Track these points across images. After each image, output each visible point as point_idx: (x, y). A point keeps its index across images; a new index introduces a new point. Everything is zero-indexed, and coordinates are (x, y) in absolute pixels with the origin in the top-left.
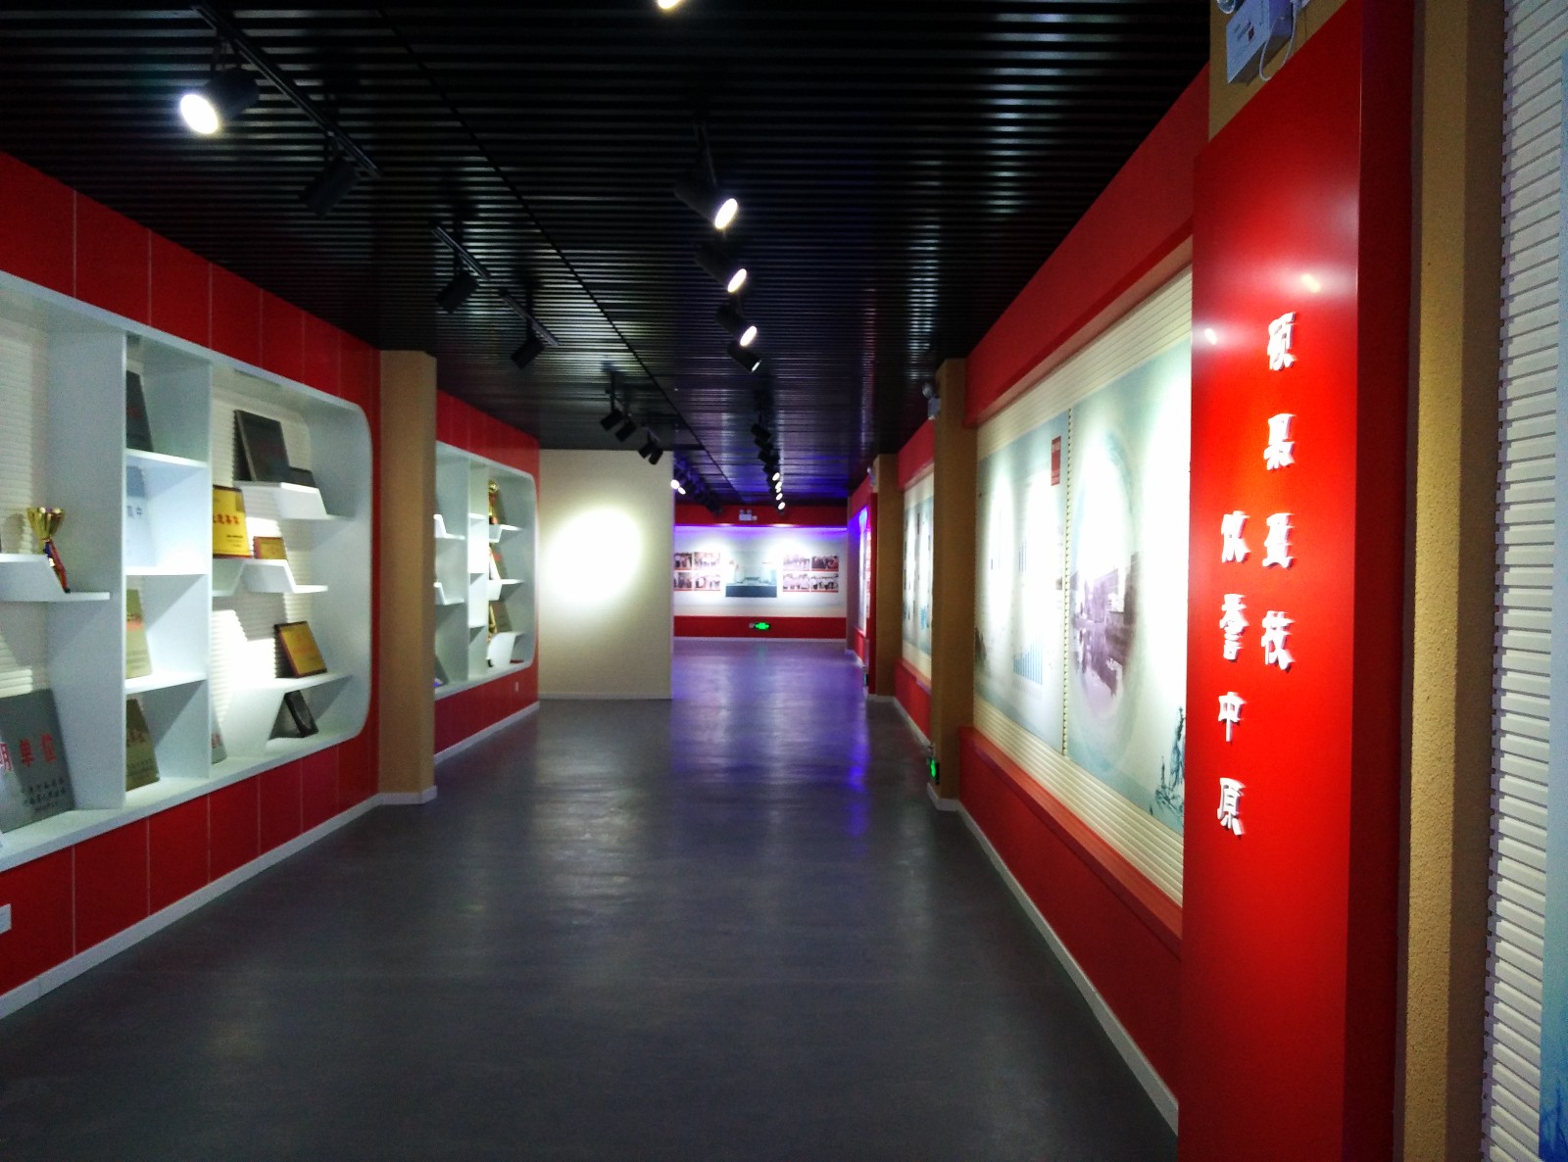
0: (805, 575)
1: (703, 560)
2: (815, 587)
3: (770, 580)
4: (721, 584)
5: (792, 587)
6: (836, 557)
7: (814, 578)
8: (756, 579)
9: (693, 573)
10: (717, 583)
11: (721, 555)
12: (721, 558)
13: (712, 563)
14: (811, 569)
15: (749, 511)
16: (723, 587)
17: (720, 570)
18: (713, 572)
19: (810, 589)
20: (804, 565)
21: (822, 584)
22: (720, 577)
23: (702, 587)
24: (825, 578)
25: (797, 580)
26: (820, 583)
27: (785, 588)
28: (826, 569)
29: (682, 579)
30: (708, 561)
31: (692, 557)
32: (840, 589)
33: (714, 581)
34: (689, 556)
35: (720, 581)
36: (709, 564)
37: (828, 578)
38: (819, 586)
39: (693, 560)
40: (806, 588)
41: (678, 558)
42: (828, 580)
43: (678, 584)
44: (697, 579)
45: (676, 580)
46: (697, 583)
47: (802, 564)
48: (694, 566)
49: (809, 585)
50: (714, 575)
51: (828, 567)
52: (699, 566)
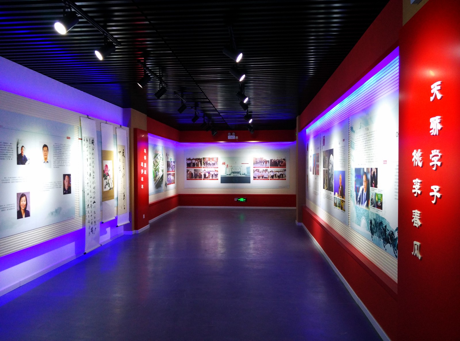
0: (266, 170)
1: (208, 162)
2: (272, 177)
3: (246, 174)
5: (259, 177)
6: (284, 159)
7: (272, 171)
8: (238, 173)
10: (216, 175)
11: (218, 159)
12: (218, 161)
13: (213, 164)
14: (269, 167)
15: (233, 134)
16: (219, 178)
17: (217, 168)
18: (213, 169)
19: (269, 178)
20: (266, 164)
21: (276, 175)
22: (218, 171)
23: (207, 178)
24: (278, 171)
25: (262, 173)
26: (275, 175)
27: (255, 178)
28: (279, 166)
29: (196, 173)
30: (211, 163)
31: (202, 161)
32: (287, 178)
33: (214, 174)
34: (200, 160)
35: (218, 174)
36: (211, 164)
37: (281, 171)
38: (274, 176)
39: (202, 162)
40: (267, 178)
41: (194, 161)
42: (280, 173)
43: (193, 176)
44: (205, 173)
45: (192, 174)
46: (205, 175)
47: (265, 164)
48: (203, 166)
49: (269, 176)
50: (214, 171)
51: (280, 165)
52: (206, 166)
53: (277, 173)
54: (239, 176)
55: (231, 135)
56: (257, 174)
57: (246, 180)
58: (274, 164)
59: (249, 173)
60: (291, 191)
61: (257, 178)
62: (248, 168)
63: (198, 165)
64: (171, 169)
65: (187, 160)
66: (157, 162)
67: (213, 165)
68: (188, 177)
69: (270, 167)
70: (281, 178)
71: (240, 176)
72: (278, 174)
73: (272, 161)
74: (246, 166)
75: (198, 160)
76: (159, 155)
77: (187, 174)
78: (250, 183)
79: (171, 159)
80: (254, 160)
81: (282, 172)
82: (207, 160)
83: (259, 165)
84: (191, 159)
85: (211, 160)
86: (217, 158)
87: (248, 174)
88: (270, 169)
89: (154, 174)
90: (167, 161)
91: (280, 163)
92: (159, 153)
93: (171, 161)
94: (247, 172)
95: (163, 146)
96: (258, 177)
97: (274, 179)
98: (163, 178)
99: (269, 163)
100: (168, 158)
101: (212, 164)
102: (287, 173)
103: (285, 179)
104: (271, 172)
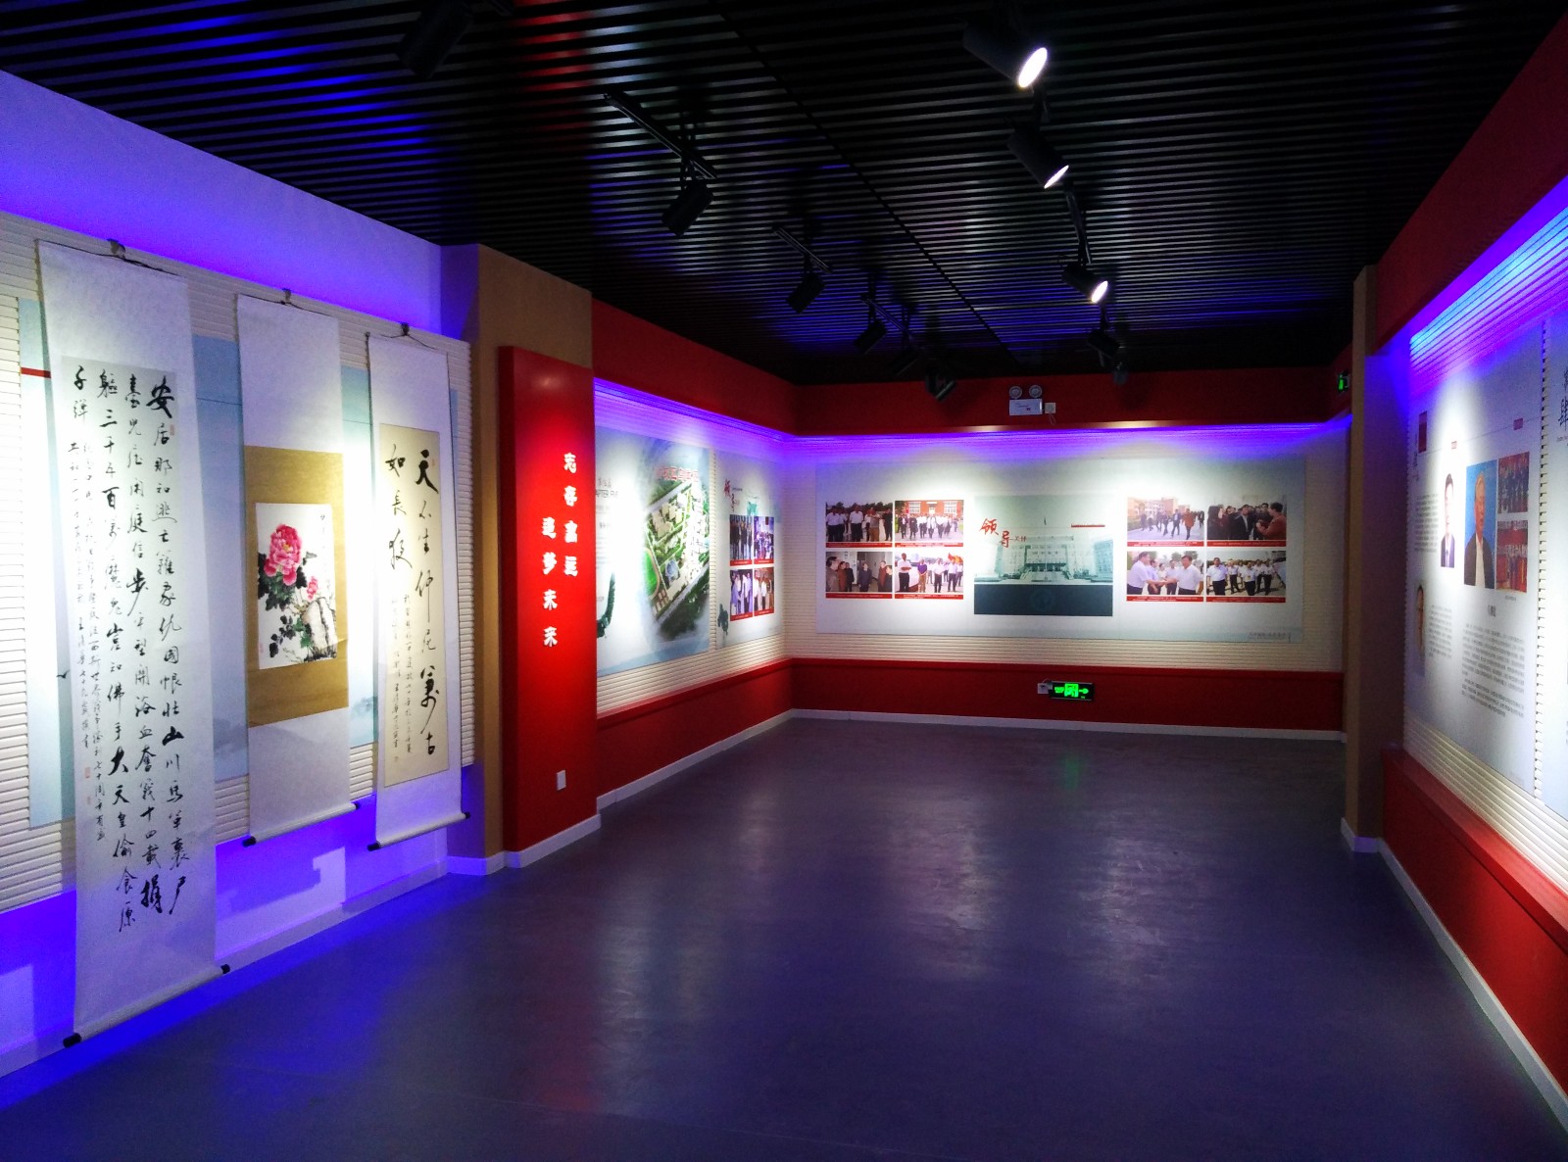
0: (1190, 558)
1: (920, 520)
2: (1219, 587)
3: (1093, 572)
4: (964, 579)
5: (1154, 590)
6: (1277, 507)
7: (1217, 563)
8: (1057, 567)
9: (897, 554)
10: (955, 579)
11: (965, 507)
12: (966, 513)
13: (940, 528)
14: (1206, 541)
15: (1035, 390)
16: (968, 588)
17: (961, 545)
18: (942, 553)
19: (1204, 595)
20: (1188, 529)
21: (1239, 580)
22: (961, 562)
23: (915, 589)
24: (1246, 563)
25: (1168, 569)
26: (1233, 578)
27: (1133, 591)
28: (1251, 539)
29: (866, 568)
30: (931, 523)
31: (891, 514)
32: (1289, 594)
33: (946, 573)
34: (883, 511)
35: (961, 574)
36: (931, 531)
37: (1259, 563)
38: (1229, 586)
39: (893, 522)
40: (1193, 592)
41: (856, 517)
42: (1257, 570)
43: (855, 582)
44: (903, 569)
45: (849, 571)
46: (904, 578)
47: (1182, 526)
48: (895, 537)
49: (1202, 584)
50: (945, 559)
51: (1257, 535)
52: (908, 536)
53: (1243, 571)
54: (1060, 580)
55: (1026, 395)
56: (1146, 573)
57: (1093, 601)
58: (1228, 527)
59: (1106, 568)
60: (1310, 656)
61: (1145, 593)
62: (1103, 549)
63: (873, 535)
64: (750, 552)
65: (828, 512)
66: (674, 520)
67: (940, 533)
68: (831, 585)
69: (1209, 544)
70: (1262, 595)
71: (1066, 581)
72: (1246, 574)
73: (1220, 515)
74: (1093, 536)
75: (874, 514)
76: (682, 487)
77: (829, 572)
78: (1111, 615)
79: (752, 507)
80: (1129, 511)
81: (1267, 563)
82: (914, 509)
83: (1154, 533)
84: (847, 505)
85: (932, 511)
86: (960, 504)
87: (1101, 576)
88: (1205, 553)
89: (652, 571)
90: (731, 516)
91: (1258, 525)
92: (681, 476)
93: (753, 515)
94: (1098, 562)
95: (705, 451)
96: (1151, 590)
97: (1229, 600)
98: (707, 588)
99: (1205, 522)
100: (734, 503)
101: (936, 530)
103: (1282, 600)
104: (1212, 567)
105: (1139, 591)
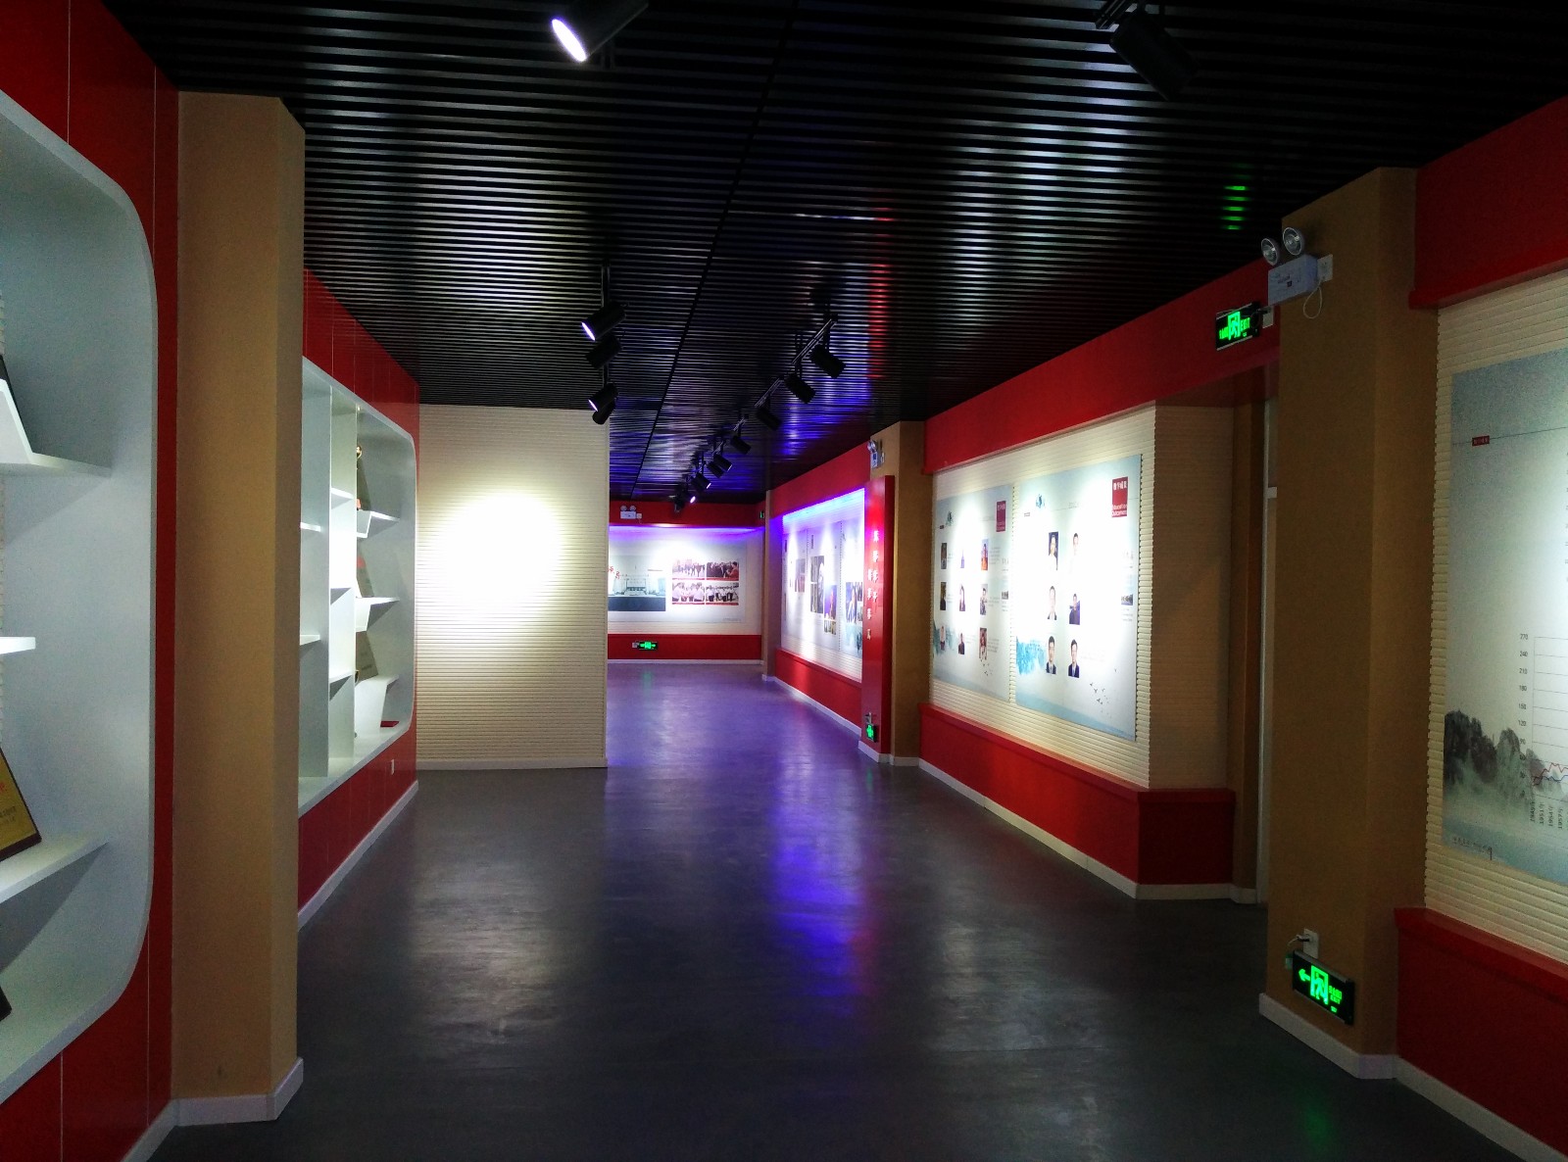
0: (699, 585)
2: (711, 598)
3: (657, 591)
5: (684, 599)
6: (735, 564)
7: (710, 588)
8: (641, 588)
15: (632, 507)
19: (705, 601)
20: (698, 573)
21: (719, 595)
24: (722, 588)
25: (690, 590)
26: (717, 594)
27: (675, 600)
28: (724, 576)
32: (741, 601)
37: (728, 588)
38: (715, 598)
40: (700, 601)
42: (727, 591)
47: (696, 571)
49: (704, 597)
51: (727, 576)
53: (721, 591)
54: (642, 594)
55: (628, 510)
56: (680, 592)
57: (657, 604)
58: (716, 572)
59: (662, 590)
60: (748, 627)
61: (680, 601)
62: (661, 581)
69: (707, 579)
70: (728, 602)
71: (644, 596)
72: (723, 593)
73: (712, 567)
81: (731, 588)
88: (707, 583)
91: (727, 571)
96: (682, 600)
99: (705, 570)
102: (741, 592)
103: (737, 604)
105: (677, 600)
